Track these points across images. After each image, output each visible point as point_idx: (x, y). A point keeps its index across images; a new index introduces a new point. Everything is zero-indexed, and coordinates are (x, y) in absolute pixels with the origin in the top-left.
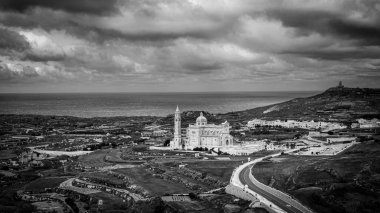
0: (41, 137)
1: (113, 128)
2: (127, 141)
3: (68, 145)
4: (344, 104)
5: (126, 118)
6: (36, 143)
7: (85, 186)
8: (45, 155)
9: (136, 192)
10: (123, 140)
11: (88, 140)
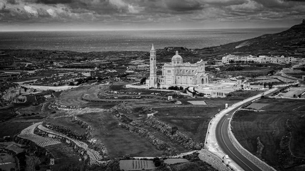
0: (33, 72)
1: (103, 62)
2: (112, 75)
3: (58, 79)
5: (116, 53)
6: (26, 78)
7: (46, 135)
8: (32, 89)
9: (96, 149)
10: (109, 74)
11: (76, 74)
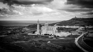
1: (13, 29)
2: (18, 32)
4: (77, 22)
11: (6, 32)
